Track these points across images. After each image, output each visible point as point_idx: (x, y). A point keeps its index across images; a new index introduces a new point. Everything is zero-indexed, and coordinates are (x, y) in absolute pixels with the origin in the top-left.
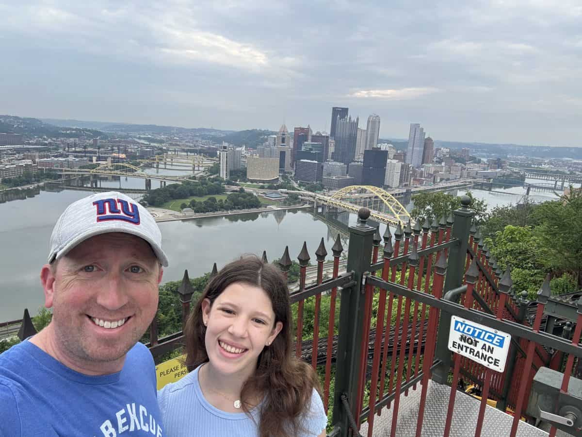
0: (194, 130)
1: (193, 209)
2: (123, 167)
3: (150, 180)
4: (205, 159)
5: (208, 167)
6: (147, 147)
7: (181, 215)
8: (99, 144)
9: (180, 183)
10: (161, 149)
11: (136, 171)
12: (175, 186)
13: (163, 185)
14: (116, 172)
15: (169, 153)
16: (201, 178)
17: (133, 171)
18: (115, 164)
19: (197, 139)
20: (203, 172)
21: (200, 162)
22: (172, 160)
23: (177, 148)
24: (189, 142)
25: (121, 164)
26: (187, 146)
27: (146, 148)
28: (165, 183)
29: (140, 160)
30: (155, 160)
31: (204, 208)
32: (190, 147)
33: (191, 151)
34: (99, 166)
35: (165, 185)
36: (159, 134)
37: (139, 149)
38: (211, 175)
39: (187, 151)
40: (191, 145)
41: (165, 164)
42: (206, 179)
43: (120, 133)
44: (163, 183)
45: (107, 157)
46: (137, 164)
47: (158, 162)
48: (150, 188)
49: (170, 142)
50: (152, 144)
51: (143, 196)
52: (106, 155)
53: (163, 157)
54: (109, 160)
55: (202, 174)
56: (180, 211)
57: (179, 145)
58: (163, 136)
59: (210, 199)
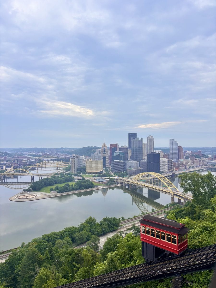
0: (57, 149)
1: (57, 191)
2: (20, 170)
3: (33, 177)
4: (63, 163)
5: (65, 167)
6: (32, 159)
7: (50, 195)
8: (7, 159)
9: (50, 177)
10: (40, 160)
11: (26, 172)
12: (47, 179)
13: (40, 179)
14: (16, 173)
15: (44, 161)
16: (61, 173)
17: (24, 172)
18: (15, 169)
19: (59, 153)
20: (62, 170)
21: (61, 165)
22: (45, 165)
23: (48, 159)
24: (55, 155)
25: (19, 169)
26: (54, 157)
27: (32, 160)
28: (41, 177)
29: (29, 166)
30: (36, 166)
31: (63, 190)
32: (56, 158)
33: (55, 160)
34: (6, 171)
35: (41, 178)
36: (39, 152)
37: (28, 160)
38: (66, 172)
39: (53, 160)
40: (56, 156)
41: (42, 167)
42: (63, 174)
43: (18, 153)
44: (40, 178)
45: (11, 166)
46: (26, 169)
47: (38, 167)
48: (33, 181)
49: (45, 156)
50: (35, 158)
51: (29, 186)
52: (11, 165)
53: (41, 164)
54: (12, 167)
55: (61, 171)
56: (50, 193)
57: (49, 157)
58: (41, 153)
59: (66, 185)
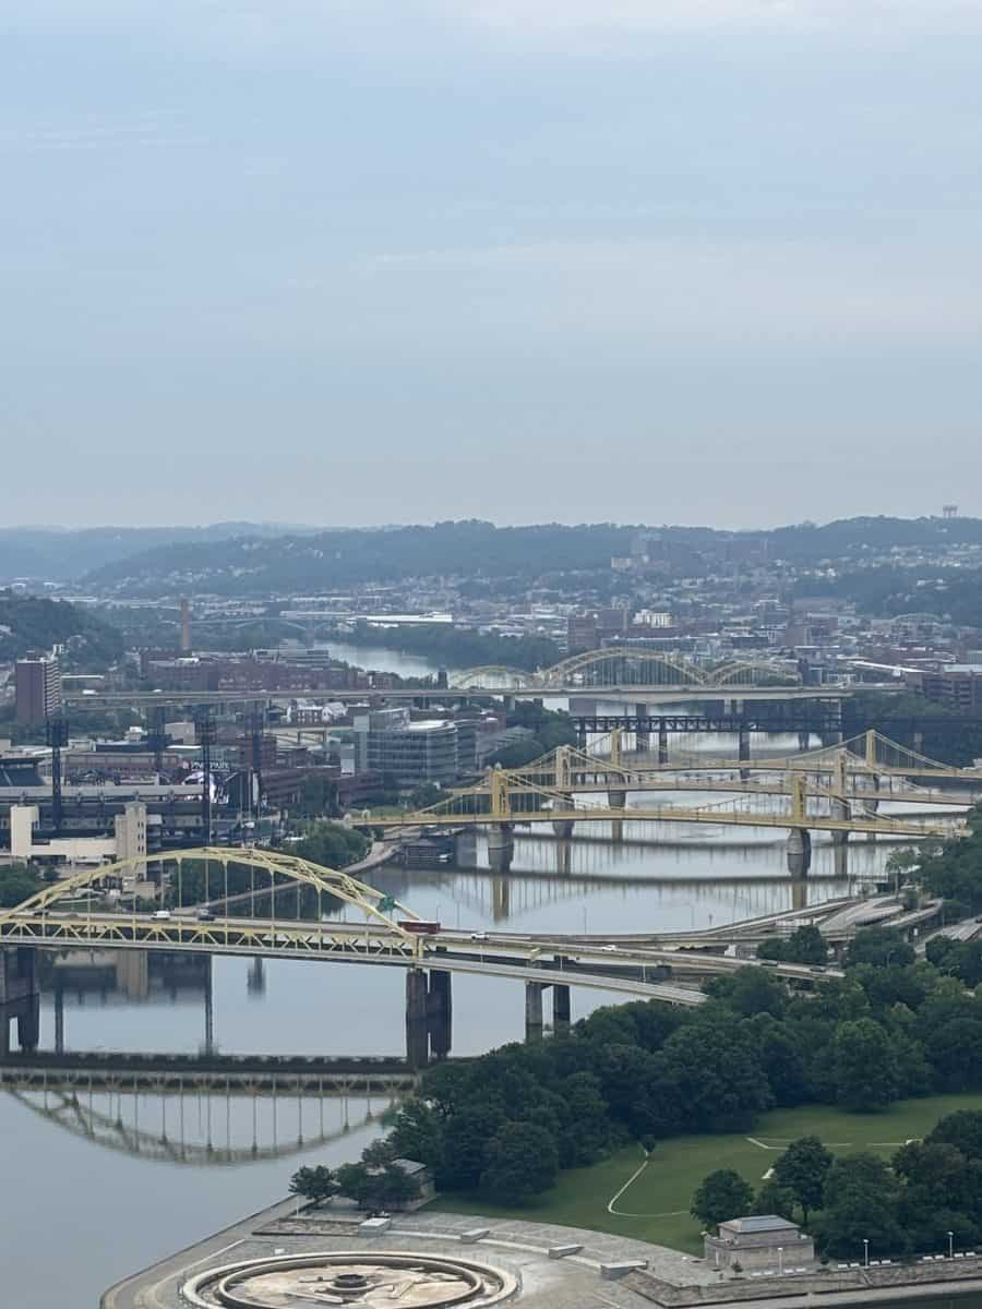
0: (799, 542)
1: (804, 1226)
2: (240, 877)
3: (442, 980)
4: (893, 780)
5: (931, 840)
6: (421, 706)
7: (706, 1278)
8: (55, 701)
9: (693, 996)
10: (530, 714)
11: (333, 904)
12: (648, 1023)
13: (548, 1017)
14: (184, 918)
15: (598, 743)
16: (871, 942)
17: (312, 904)
18: (179, 855)
19: (821, 609)
20: (884, 888)
21: (857, 809)
22: (618, 798)
23: (655, 698)
24: (758, 643)
25: (224, 855)
26: (742, 677)
27: (415, 717)
28: (562, 994)
29: (367, 817)
30: (482, 805)
31: (905, 1217)
32: (773, 682)
33: (774, 719)
34: (52, 878)
35: (562, 1012)
36: (515, 594)
37: (362, 724)
38: (951, 917)
39: (735, 721)
40: (773, 663)
41: (565, 836)
42: (906, 956)
43: (212, 605)
44: (548, 996)
45: (116, 807)
46: (336, 852)
47: (506, 827)
48: (443, 1043)
49: (604, 653)
50: (458, 681)
51: (385, 1119)
52: (109, 788)
53: (549, 780)
54: (134, 823)
55: (868, 911)
56: (692, 1245)
57: (671, 676)
58: (544, 612)
59: (948, 1131)
